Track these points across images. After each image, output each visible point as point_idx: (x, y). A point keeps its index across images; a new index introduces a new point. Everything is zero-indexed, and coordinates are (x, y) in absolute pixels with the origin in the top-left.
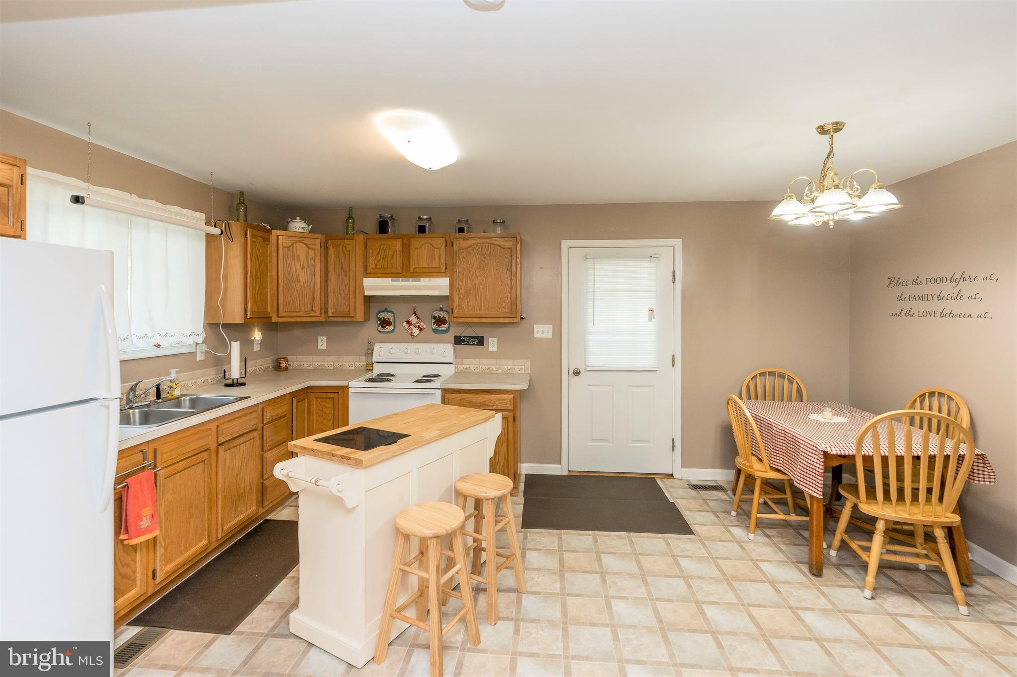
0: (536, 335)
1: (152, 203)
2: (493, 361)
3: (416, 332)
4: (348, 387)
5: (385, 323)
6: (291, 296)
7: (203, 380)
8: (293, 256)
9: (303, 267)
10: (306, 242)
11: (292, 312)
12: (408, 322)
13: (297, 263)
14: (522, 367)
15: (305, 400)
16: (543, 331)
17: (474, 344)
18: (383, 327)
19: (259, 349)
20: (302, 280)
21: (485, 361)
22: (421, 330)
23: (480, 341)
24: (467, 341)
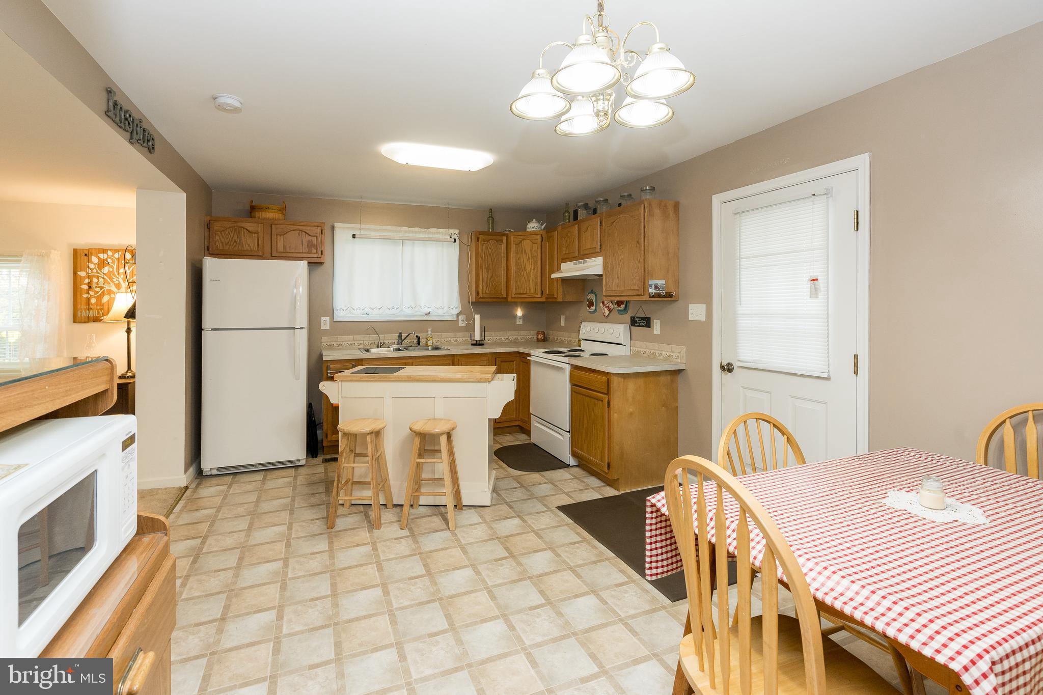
0: (691, 318)
1: (417, 229)
2: (656, 346)
3: (607, 312)
4: (529, 355)
5: (591, 304)
6: (520, 282)
7: (464, 339)
8: (522, 251)
9: (529, 258)
10: (530, 239)
11: (520, 294)
12: (603, 303)
13: (525, 256)
14: (678, 354)
15: (513, 361)
16: (696, 312)
17: (643, 326)
18: (590, 308)
19: (521, 323)
20: (528, 269)
21: (650, 345)
22: (610, 310)
23: (647, 323)
24: (639, 322)
